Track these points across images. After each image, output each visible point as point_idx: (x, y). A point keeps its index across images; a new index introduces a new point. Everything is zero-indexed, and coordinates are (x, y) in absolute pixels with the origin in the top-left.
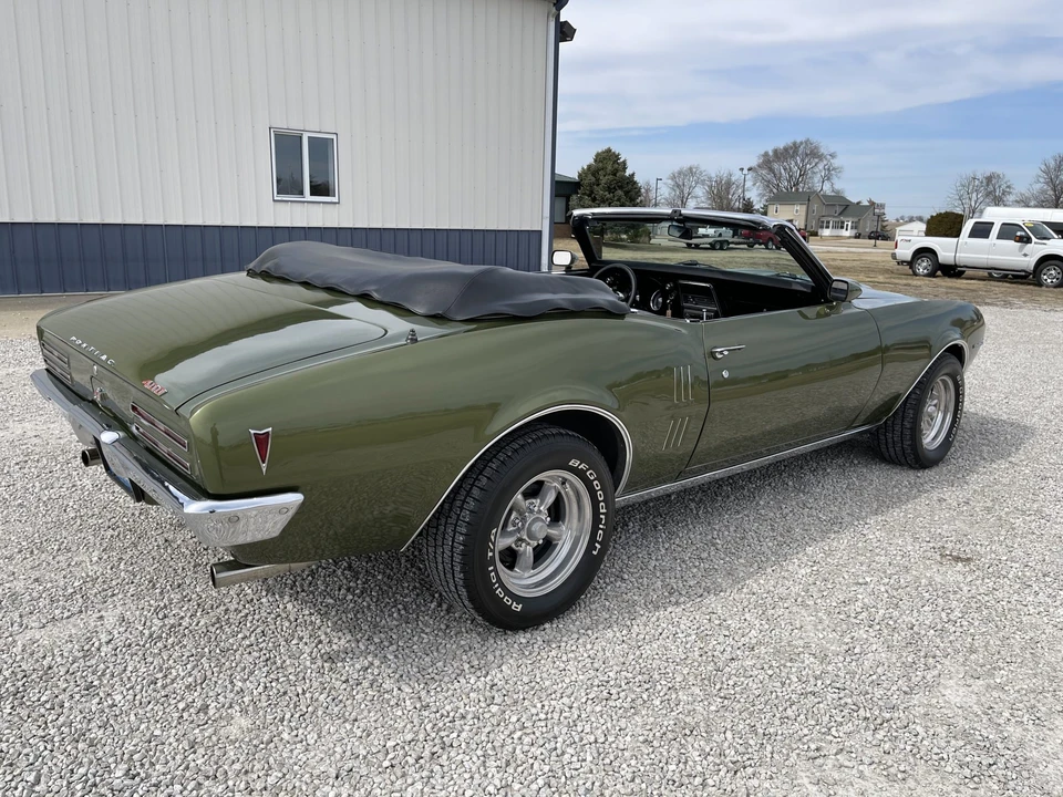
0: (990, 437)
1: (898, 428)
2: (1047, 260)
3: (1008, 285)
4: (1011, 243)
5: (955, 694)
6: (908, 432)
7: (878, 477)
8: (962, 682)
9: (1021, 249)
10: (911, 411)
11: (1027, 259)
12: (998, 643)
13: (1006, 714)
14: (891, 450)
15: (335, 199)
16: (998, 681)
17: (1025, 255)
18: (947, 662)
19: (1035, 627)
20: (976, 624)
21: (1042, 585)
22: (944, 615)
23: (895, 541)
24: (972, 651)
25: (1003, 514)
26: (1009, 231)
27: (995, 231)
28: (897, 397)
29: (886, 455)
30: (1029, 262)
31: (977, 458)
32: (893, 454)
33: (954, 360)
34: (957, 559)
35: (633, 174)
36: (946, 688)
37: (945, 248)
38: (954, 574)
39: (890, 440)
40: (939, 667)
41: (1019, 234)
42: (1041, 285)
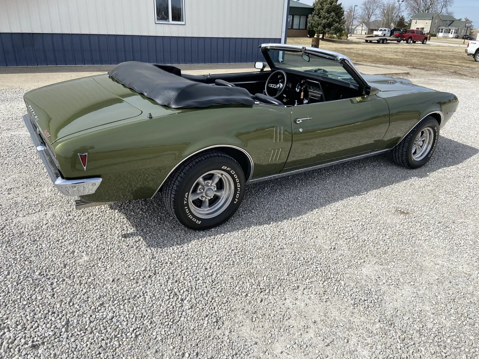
1: (400, 151)
6: (404, 153)
10: (407, 144)
15: (183, 23)
28: (399, 138)
29: (396, 162)
34: (403, 213)
39: (397, 156)
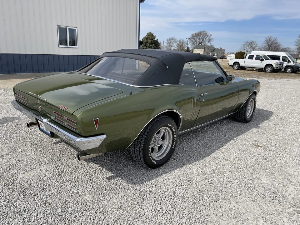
0: (261, 114)
1: (241, 113)
2: (268, 65)
3: (258, 72)
4: (259, 61)
5: (264, 180)
6: (243, 114)
7: (236, 126)
8: (265, 177)
9: (261, 63)
10: (244, 108)
11: (263, 65)
12: (272, 167)
13: (277, 184)
14: (239, 118)
15: (77, 47)
16: (274, 176)
17: (262, 64)
18: (261, 172)
19: (281, 163)
20: (266, 162)
21: (280, 152)
22: (258, 160)
23: (243, 142)
24: (267, 169)
25: (267, 134)
26: (258, 58)
27: (254, 57)
28: (242, 104)
30: (263, 66)
31: (259, 120)
32: (239, 119)
33: (254, 95)
34: (259, 146)
35: (157, 40)
36: (262, 179)
37: (242, 62)
38: (259, 150)
39: (239, 116)
40: (259, 173)
41: (261, 58)
42: (266, 72)
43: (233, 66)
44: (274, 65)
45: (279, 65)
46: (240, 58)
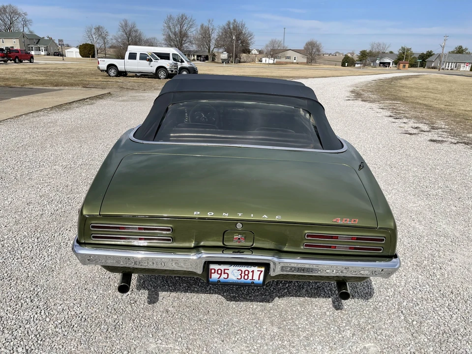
2: (160, 68)
3: (148, 79)
4: (145, 61)
9: (150, 64)
11: (152, 68)
17: (151, 66)
26: (143, 57)
27: (138, 56)
30: (153, 70)
37: (121, 65)
41: (148, 58)
42: (160, 79)
43: (107, 71)
44: (168, 67)
45: (174, 67)
46: (118, 58)
